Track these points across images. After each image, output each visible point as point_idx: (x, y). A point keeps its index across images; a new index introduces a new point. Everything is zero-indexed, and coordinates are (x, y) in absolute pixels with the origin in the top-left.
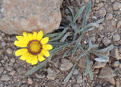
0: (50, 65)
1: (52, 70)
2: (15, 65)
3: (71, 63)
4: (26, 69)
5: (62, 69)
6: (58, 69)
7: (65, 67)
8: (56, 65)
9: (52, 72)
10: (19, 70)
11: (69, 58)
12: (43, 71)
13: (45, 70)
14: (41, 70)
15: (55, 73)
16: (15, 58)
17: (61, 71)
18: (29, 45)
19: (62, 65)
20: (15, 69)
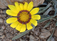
0: (32, 33)
1: (33, 37)
2: (5, 31)
3: (49, 33)
4: (13, 35)
5: (42, 37)
6: (38, 36)
7: (45, 36)
8: (37, 33)
9: (33, 38)
10: (7, 35)
11: (48, 28)
12: (26, 37)
13: (28, 36)
14: (25, 37)
15: (35, 39)
16: (5, 25)
17: (40, 38)
18: (19, 14)
19: (42, 34)
20: (5, 34)
